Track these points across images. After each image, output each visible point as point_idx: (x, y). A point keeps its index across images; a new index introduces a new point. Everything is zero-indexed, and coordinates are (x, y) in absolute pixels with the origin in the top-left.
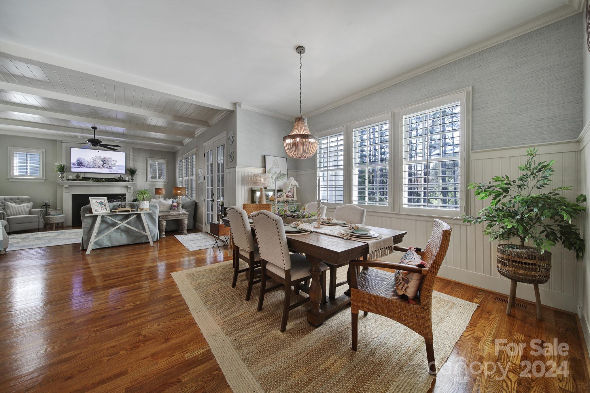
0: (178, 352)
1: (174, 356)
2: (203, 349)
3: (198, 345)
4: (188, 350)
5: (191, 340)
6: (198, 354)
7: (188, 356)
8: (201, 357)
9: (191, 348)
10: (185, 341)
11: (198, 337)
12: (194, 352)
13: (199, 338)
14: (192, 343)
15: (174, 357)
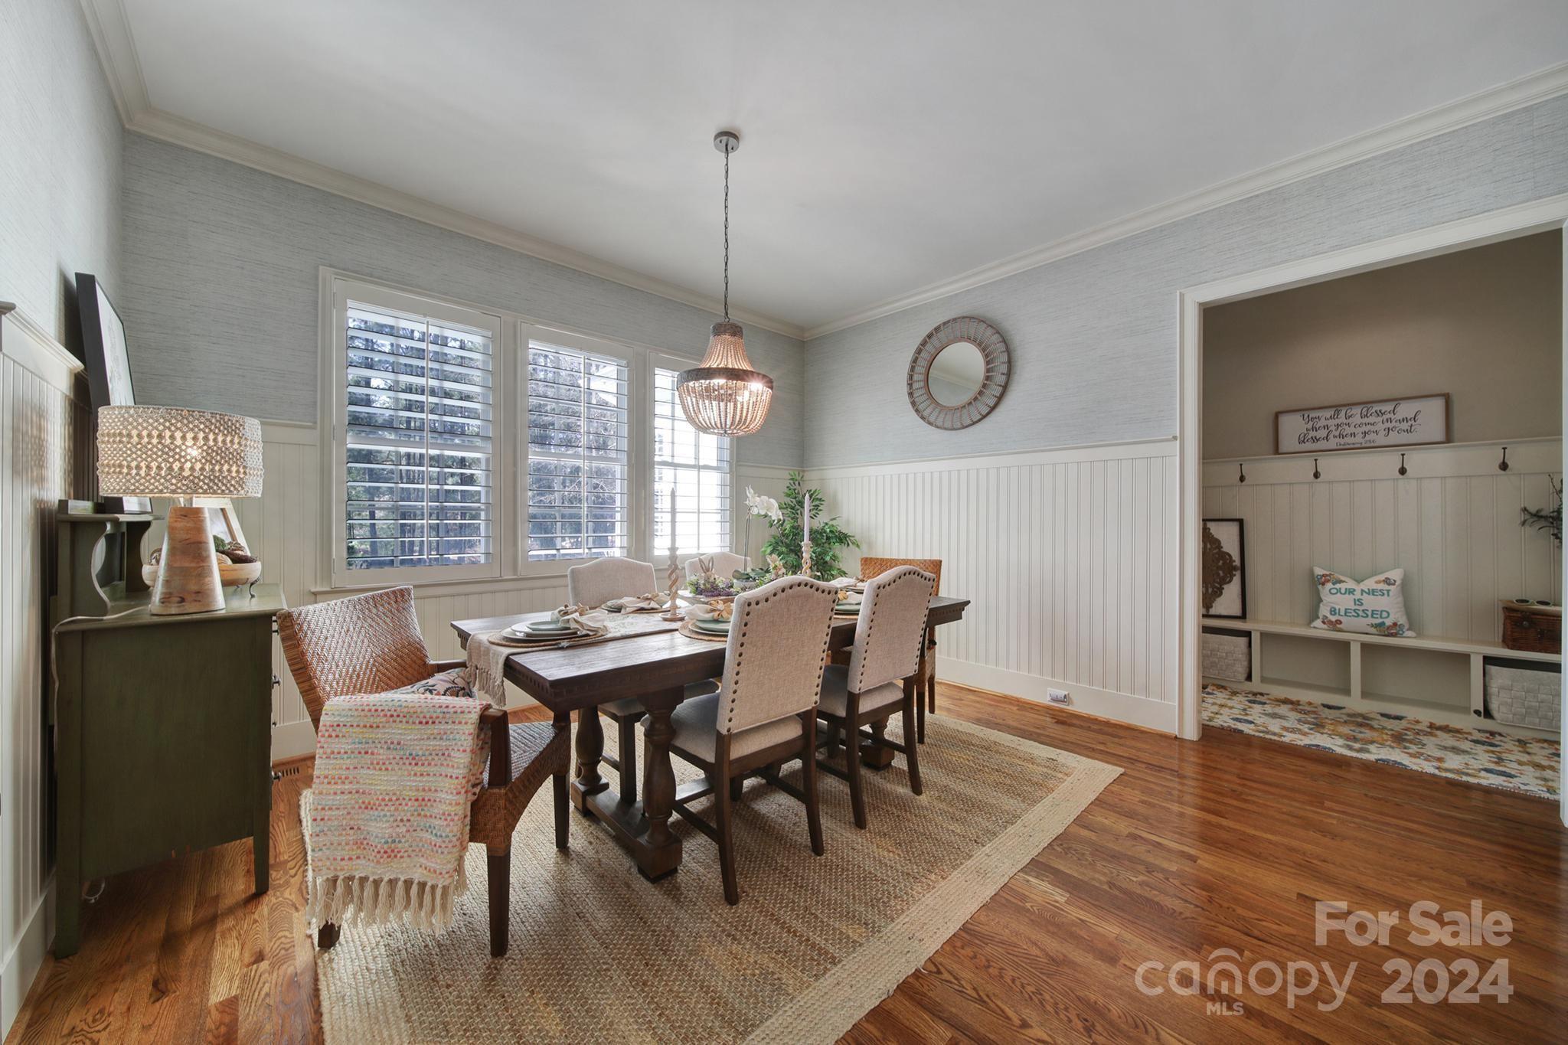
0: (1066, 917)
1: (1080, 919)
2: (1028, 881)
3: (1027, 893)
4: (1049, 903)
5: (1021, 911)
6: (1046, 884)
7: (1060, 896)
8: (1047, 877)
9: (1039, 899)
10: (1032, 920)
11: (1004, 902)
12: (1046, 892)
13: (1007, 899)
14: (1028, 905)
15: (1081, 917)
